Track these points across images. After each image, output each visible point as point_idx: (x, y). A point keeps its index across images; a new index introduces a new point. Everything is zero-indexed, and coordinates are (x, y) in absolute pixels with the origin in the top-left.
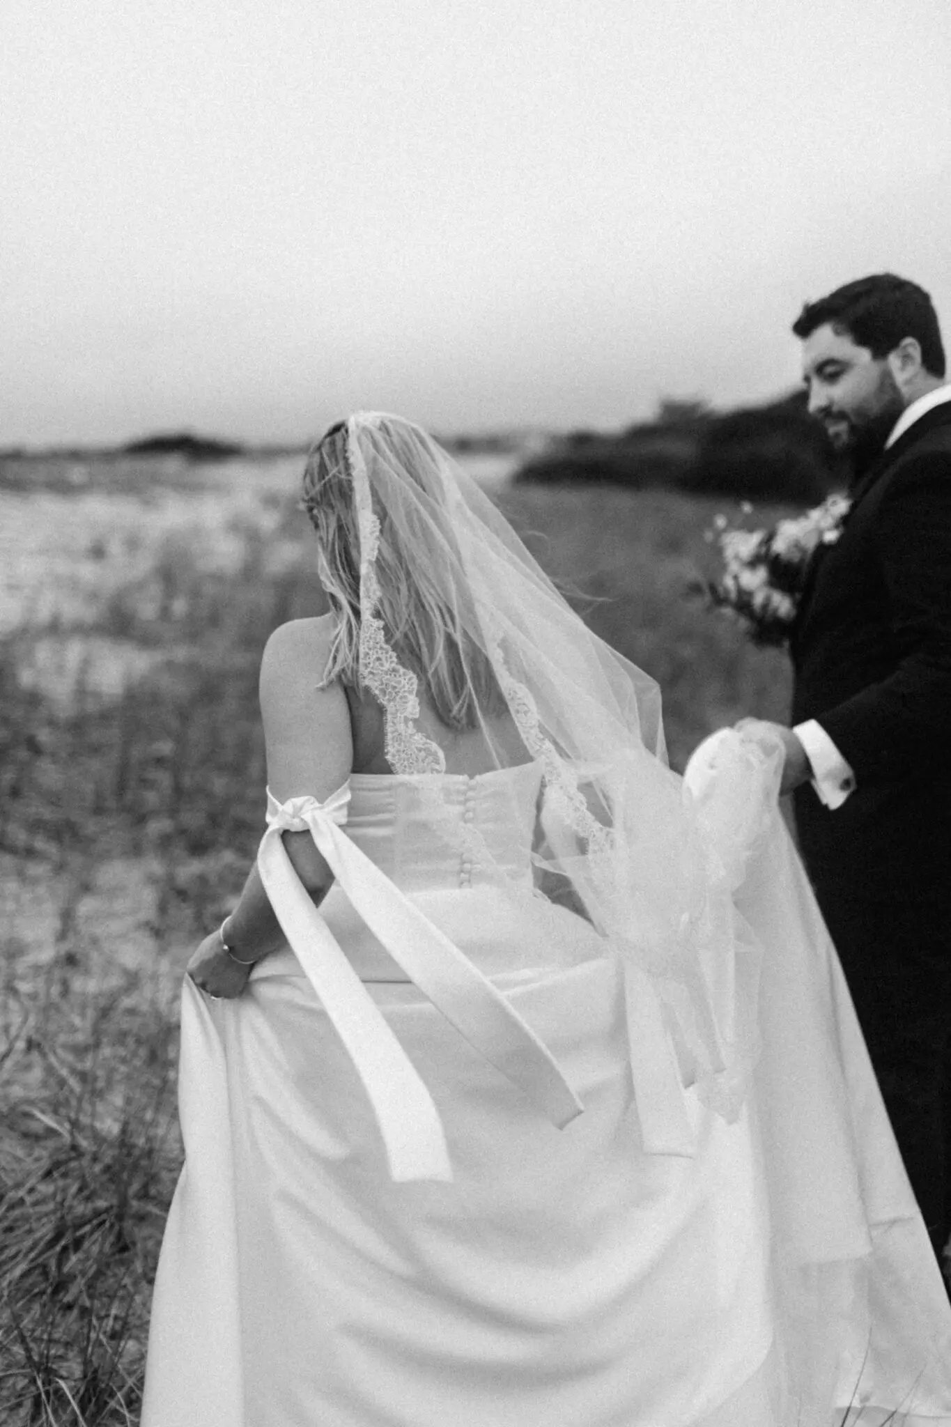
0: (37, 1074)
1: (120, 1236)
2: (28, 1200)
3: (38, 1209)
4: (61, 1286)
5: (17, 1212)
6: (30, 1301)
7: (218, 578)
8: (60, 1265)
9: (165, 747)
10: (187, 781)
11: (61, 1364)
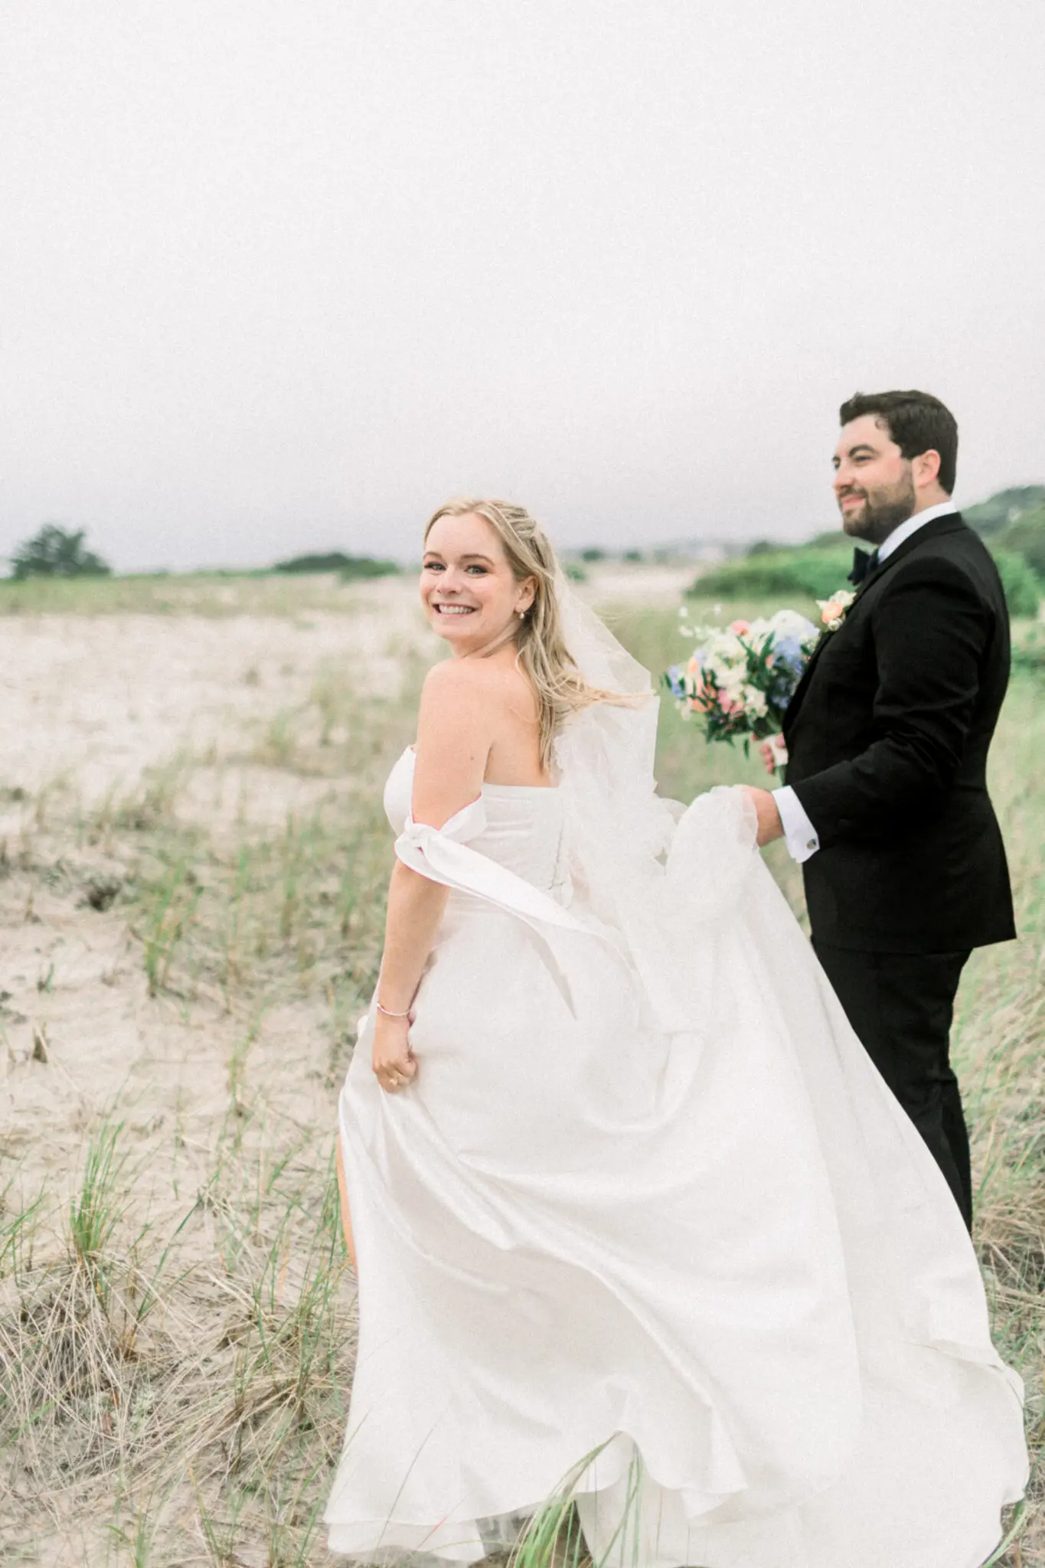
0: (208, 1235)
1: (302, 1414)
2: (203, 1370)
3: (214, 1381)
4: (239, 1466)
5: (191, 1385)
6: (208, 1481)
7: (378, 702)
8: (239, 1444)
9: (332, 885)
10: (354, 919)
11: (244, 1552)
